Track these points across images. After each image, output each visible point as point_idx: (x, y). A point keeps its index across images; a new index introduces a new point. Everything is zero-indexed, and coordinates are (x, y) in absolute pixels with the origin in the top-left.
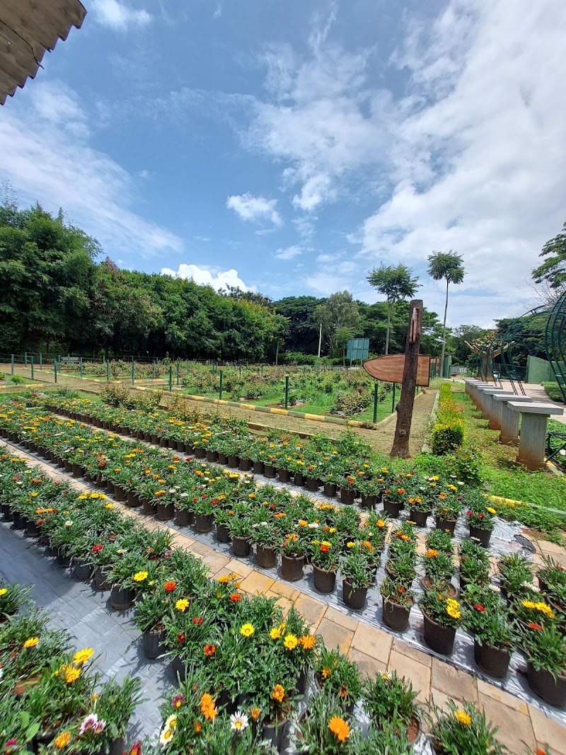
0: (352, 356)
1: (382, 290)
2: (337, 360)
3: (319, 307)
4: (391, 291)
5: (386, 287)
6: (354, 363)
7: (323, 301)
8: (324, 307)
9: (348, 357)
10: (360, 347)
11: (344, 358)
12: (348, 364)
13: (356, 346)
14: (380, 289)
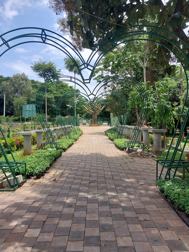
0: (26, 115)
1: (41, 75)
2: (16, 118)
3: (4, 83)
4: (46, 76)
5: (43, 73)
6: (27, 120)
7: (8, 79)
8: (8, 83)
9: (23, 116)
10: (30, 109)
11: (21, 117)
12: (23, 120)
13: (28, 109)
14: (39, 75)
